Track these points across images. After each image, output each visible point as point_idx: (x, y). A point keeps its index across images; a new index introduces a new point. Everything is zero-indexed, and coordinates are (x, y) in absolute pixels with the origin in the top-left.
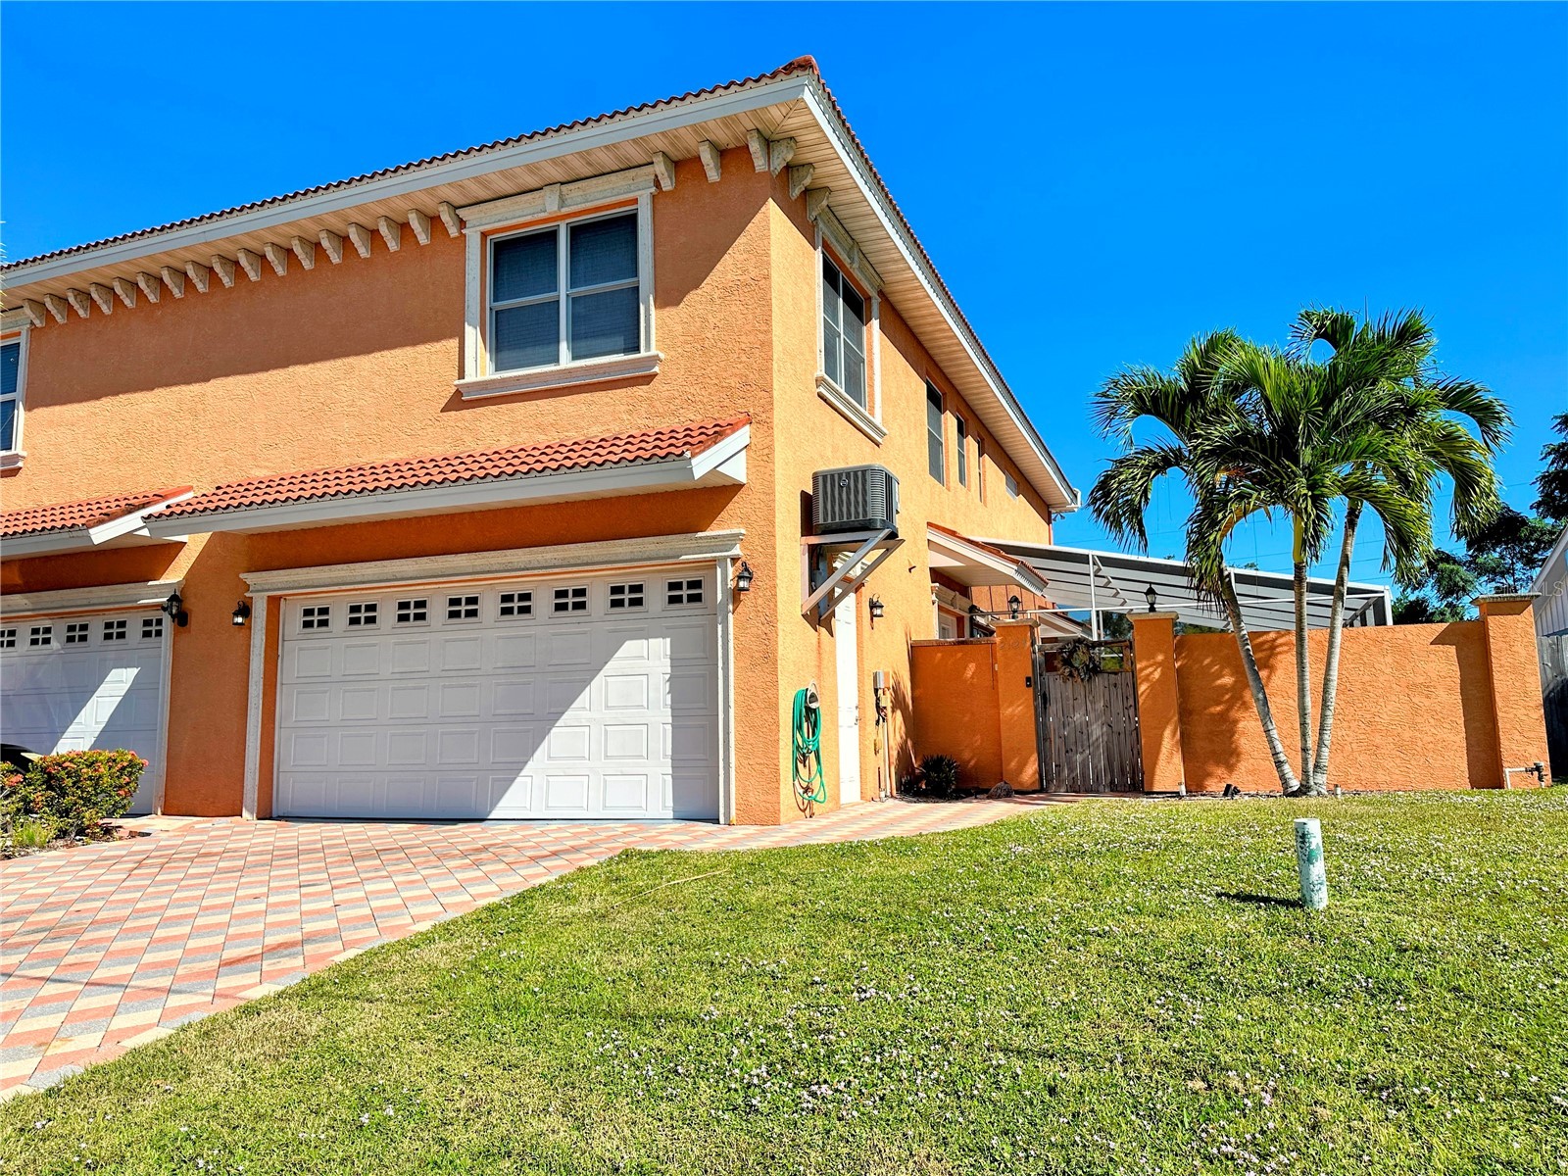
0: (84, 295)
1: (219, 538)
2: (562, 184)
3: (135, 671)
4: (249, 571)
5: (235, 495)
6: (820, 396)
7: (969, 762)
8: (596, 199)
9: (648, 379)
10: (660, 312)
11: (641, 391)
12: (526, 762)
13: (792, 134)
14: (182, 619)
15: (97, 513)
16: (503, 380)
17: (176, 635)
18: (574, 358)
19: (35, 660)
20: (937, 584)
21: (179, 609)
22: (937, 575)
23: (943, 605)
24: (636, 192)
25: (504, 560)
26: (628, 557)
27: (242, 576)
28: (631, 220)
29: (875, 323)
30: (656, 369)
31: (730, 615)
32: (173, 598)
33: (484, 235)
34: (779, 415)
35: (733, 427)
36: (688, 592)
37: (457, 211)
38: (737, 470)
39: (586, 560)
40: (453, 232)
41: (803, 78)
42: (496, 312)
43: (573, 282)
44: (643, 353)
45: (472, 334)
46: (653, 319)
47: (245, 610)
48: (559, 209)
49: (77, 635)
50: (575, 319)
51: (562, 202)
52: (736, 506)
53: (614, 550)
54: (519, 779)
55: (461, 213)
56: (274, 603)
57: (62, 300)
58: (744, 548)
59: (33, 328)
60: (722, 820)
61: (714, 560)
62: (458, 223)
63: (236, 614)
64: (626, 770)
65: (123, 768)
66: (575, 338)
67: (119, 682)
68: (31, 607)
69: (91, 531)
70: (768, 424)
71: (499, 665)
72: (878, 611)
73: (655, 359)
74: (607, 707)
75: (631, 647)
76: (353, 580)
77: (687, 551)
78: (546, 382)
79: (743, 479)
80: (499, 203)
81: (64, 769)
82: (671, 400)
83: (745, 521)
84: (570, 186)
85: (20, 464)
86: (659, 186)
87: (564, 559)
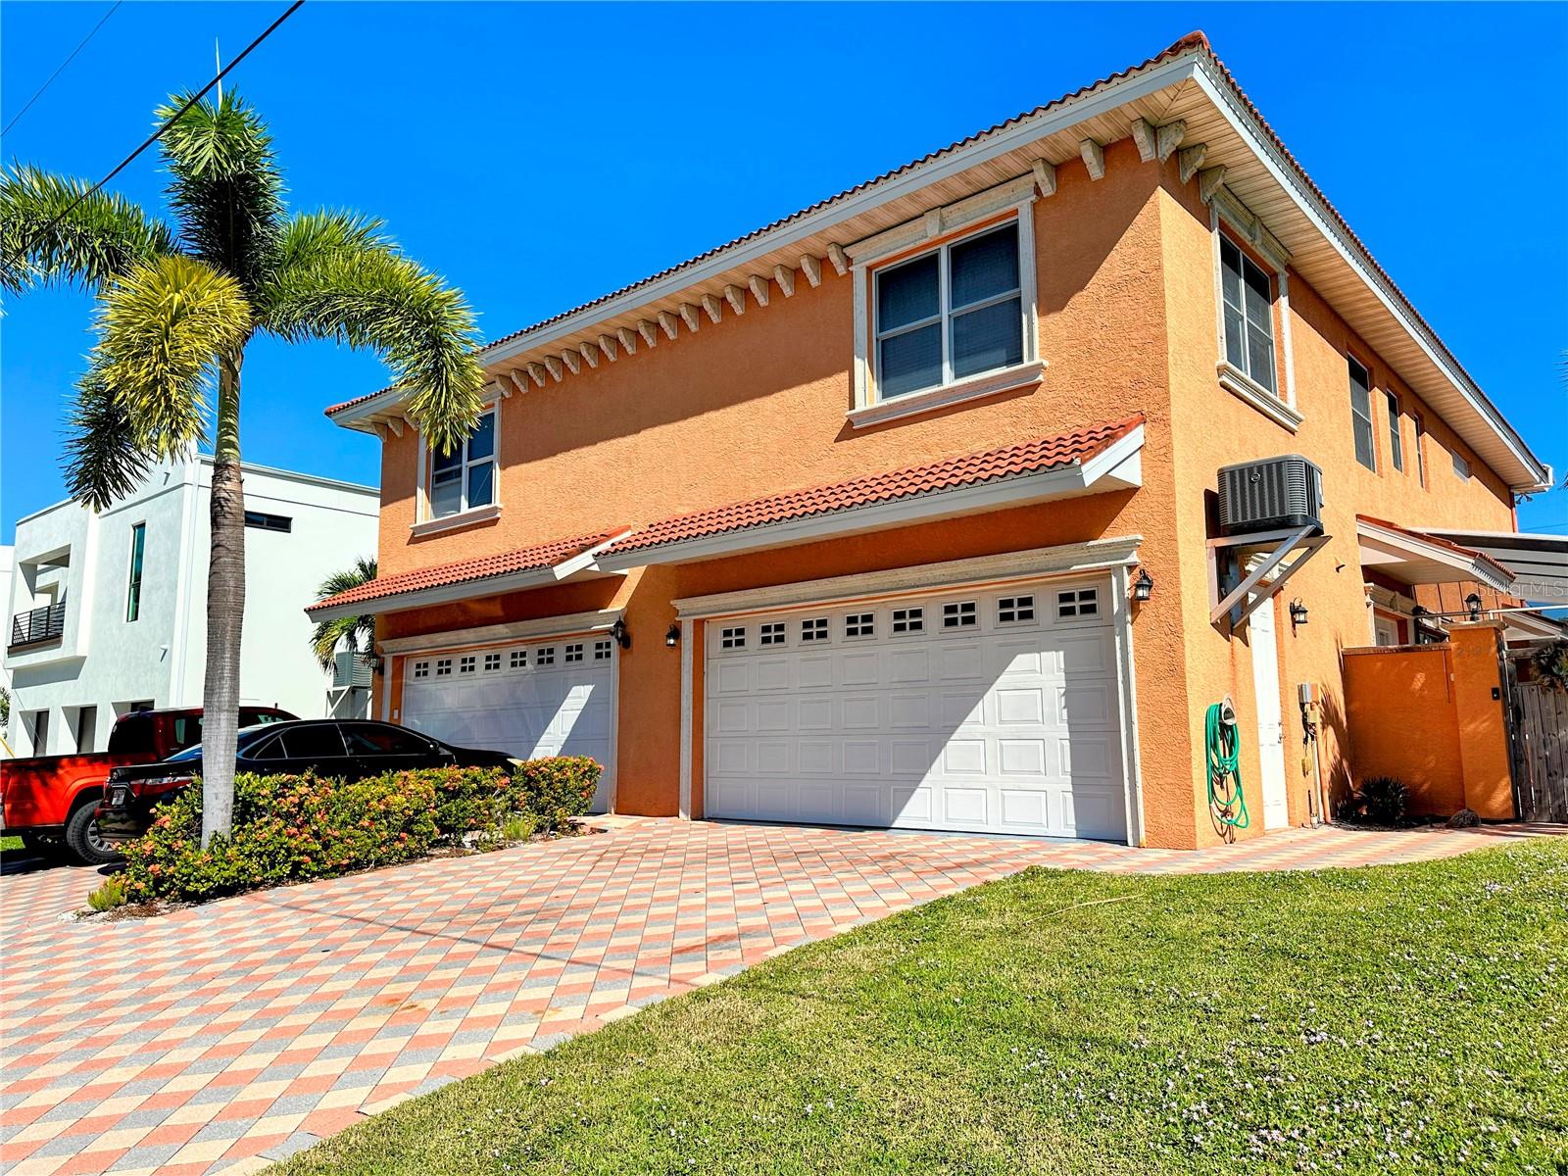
0: (540, 367)
1: (654, 571)
2: (942, 207)
3: (591, 687)
4: (678, 598)
5: (665, 531)
6: (1223, 386)
7: (1421, 785)
9: (1032, 389)
10: (1043, 319)
11: (1025, 401)
12: (924, 774)
13: (1182, 116)
14: (625, 642)
15: (558, 553)
16: (890, 406)
17: (622, 655)
18: (957, 377)
19: (515, 679)
20: (1372, 584)
21: (623, 633)
22: (1370, 573)
23: (1380, 607)
24: (1010, 203)
25: (896, 579)
26: (1017, 570)
27: (672, 602)
28: (1012, 232)
29: (1284, 301)
30: (1041, 378)
31: (1129, 625)
32: (619, 624)
33: (869, 269)
34: (1177, 411)
35: (1126, 428)
36: (1072, 605)
37: (845, 250)
38: (1131, 474)
39: (973, 575)
40: (841, 270)
41: (1190, 56)
42: (883, 341)
43: (955, 303)
44: (1027, 363)
45: (861, 366)
46: (1036, 328)
47: (676, 633)
48: (941, 230)
49: (546, 658)
50: (957, 338)
51: (943, 225)
52: (1130, 510)
53: (1004, 563)
54: (918, 791)
55: (848, 251)
56: (699, 625)
57: (523, 373)
58: (1141, 554)
59: (504, 400)
60: (1130, 841)
61: (1109, 569)
62: (845, 262)
63: (669, 636)
64: (1023, 786)
65: (585, 772)
66: (958, 356)
67: (578, 697)
68: (510, 635)
69: (555, 569)
70: (1162, 421)
71: (895, 679)
72: (1302, 617)
73: (1040, 367)
74: (1001, 722)
75: (1022, 661)
76: (764, 602)
77: (1078, 561)
79: (1138, 482)
81: (540, 772)
82: (1055, 407)
83: (1140, 526)
84: (951, 208)
85: (498, 515)
86: (1037, 191)
87: (951, 575)
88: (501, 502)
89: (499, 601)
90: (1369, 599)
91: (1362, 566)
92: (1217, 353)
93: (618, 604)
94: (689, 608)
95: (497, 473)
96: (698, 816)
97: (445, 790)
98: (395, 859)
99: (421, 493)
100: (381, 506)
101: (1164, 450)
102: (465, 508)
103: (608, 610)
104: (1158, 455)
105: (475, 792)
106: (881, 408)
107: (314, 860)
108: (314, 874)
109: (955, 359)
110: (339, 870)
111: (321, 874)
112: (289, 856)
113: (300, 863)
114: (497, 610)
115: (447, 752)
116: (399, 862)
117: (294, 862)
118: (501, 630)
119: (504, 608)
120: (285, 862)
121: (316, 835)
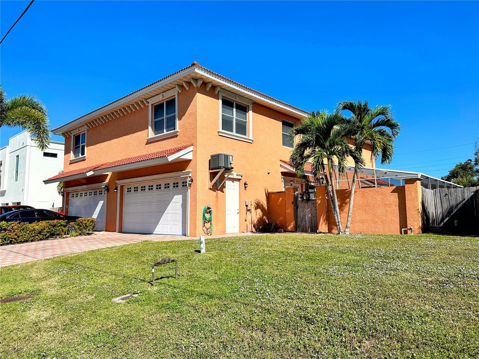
0: (93, 122)
1: (113, 173)
3: (103, 201)
4: (118, 180)
6: (219, 135)
8: (168, 95)
9: (177, 136)
10: (180, 121)
11: (175, 139)
12: (159, 222)
13: (201, 77)
14: (108, 190)
16: (156, 137)
17: (107, 193)
18: (167, 131)
19: (89, 199)
20: (283, 176)
24: (174, 93)
25: (154, 177)
27: (116, 181)
28: (174, 100)
29: (251, 112)
30: (178, 134)
31: (189, 189)
32: (106, 186)
36: (184, 184)
37: (147, 100)
38: (189, 157)
39: (167, 177)
40: (146, 104)
41: (194, 67)
43: (167, 115)
44: (176, 130)
45: (150, 128)
46: (177, 122)
47: (116, 189)
48: (162, 98)
49: (95, 194)
50: (167, 122)
51: (163, 97)
52: (191, 165)
53: (171, 175)
54: (158, 225)
56: (122, 187)
58: (192, 174)
59: (87, 129)
60: (187, 236)
61: (186, 177)
62: (148, 103)
63: (115, 189)
64: (175, 224)
67: (101, 203)
69: (87, 173)
70: (196, 146)
71: (156, 200)
72: (246, 186)
73: (177, 132)
74: (172, 210)
75: (176, 197)
76: (132, 182)
77: (182, 175)
78: (161, 138)
79: (191, 158)
80: (153, 98)
82: (180, 141)
83: (191, 168)
84: (164, 93)
85: (86, 158)
86: (178, 92)
87: (163, 177)
88: (86, 155)
89: (85, 180)
90: (283, 180)
91: (281, 172)
92: (218, 128)
93: (107, 181)
94: (120, 182)
95: (86, 147)
96: (121, 231)
97: (52, 225)
98: (36, 240)
99: (72, 152)
100: (65, 155)
101: (196, 152)
102: (80, 156)
104: (194, 152)
105: (60, 226)
106: (154, 137)
107: (15, 240)
108: (16, 243)
109: (167, 128)
110: (21, 242)
111: (18, 243)
112: (9, 239)
113: (12, 240)
115: (62, 216)
116: (37, 240)
117: (10, 240)
118: (85, 187)
120: (8, 240)
121: (16, 235)
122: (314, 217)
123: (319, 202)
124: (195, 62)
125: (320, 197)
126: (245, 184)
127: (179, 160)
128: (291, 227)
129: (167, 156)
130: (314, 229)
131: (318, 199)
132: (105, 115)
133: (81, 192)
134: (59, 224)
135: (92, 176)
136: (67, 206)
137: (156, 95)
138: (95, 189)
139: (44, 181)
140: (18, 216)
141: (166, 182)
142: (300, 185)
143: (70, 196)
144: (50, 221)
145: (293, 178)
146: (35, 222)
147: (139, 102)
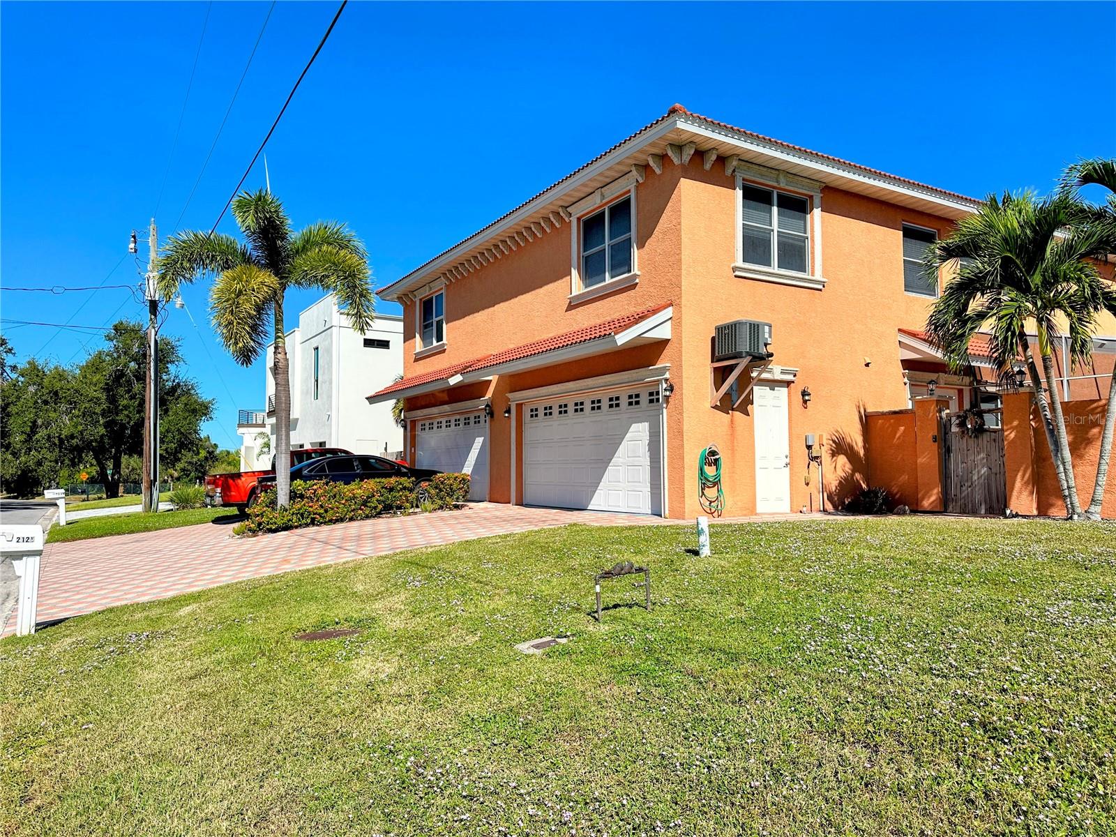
1: (501, 377)
2: (602, 187)
3: (483, 438)
4: (510, 392)
6: (736, 276)
8: (613, 193)
9: (634, 286)
10: (640, 251)
11: (632, 293)
12: (599, 483)
13: (692, 139)
14: (491, 414)
15: (449, 373)
16: (588, 292)
17: (491, 421)
18: (612, 277)
19: (455, 433)
20: (907, 371)
21: (490, 411)
24: (627, 186)
25: (585, 384)
27: (507, 395)
28: (628, 202)
29: (817, 212)
30: (637, 281)
31: (664, 409)
32: (487, 406)
34: (684, 301)
35: (665, 307)
36: (653, 398)
37: (568, 209)
38: (664, 332)
39: (613, 382)
40: (567, 220)
41: (674, 117)
43: (611, 239)
44: (632, 273)
45: (574, 272)
46: (635, 252)
47: (509, 411)
48: (601, 201)
49: (467, 423)
50: (612, 257)
51: (603, 196)
52: (668, 352)
53: (623, 377)
54: (597, 491)
56: (519, 406)
58: (670, 374)
59: (446, 286)
60: (663, 515)
61: (658, 381)
62: (568, 215)
63: (505, 412)
64: (635, 489)
66: (613, 268)
67: (479, 441)
69: (449, 380)
70: (679, 305)
71: (592, 435)
72: (807, 398)
73: (635, 276)
74: (628, 457)
75: (634, 427)
76: (538, 396)
77: (647, 376)
78: (599, 293)
79: (668, 336)
80: (581, 202)
82: (644, 296)
83: (671, 360)
84: (605, 188)
85: (446, 347)
86: (637, 181)
87: (606, 383)
88: (447, 340)
89: (446, 392)
90: (906, 380)
91: (902, 361)
92: (733, 259)
93: (489, 395)
94: (516, 397)
95: (444, 325)
96: (520, 503)
97: (386, 488)
98: (359, 518)
99: (417, 336)
100: (404, 342)
101: (678, 321)
102: (435, 343)
103: (486, 398)
104: (676, 321)
105: (401, 489)
106: (583, 293)
107: (321, 516)
108: (322, 523)
109: (611, 270)
110: (332, 522)
111: (325, 523)
112: (310, 515)
113: (315, 518)
114: (445, 397)
115: (405, 470)
116: (361, 519)
117: (312, 518)
118: (446, 408)
119: (449, 396)
120: (308, 518)
121: (321, 506)
122: (998, 475)
123: (1012, 435)
124: (677, 105)
125: (1015, 423)
126: (804, 393)
127: (641, 342)
128: (932, 498)
129: (613, 334)
130: (997, 506)
131: (1009, 426)
132: (481, 251)
133: (439, 420)
134: (401, 486)
135: (460, 385)
136: (413, 449)
137: (586, 195)
138: (467, 412)
139: (367, 398)
140: (322, 469)
141: (611, 394)
142: (956, 391)
143: (419, 427)
144: (383, 480)
145: (937, 374)
146: (355, 481)
147: (551, 216)
